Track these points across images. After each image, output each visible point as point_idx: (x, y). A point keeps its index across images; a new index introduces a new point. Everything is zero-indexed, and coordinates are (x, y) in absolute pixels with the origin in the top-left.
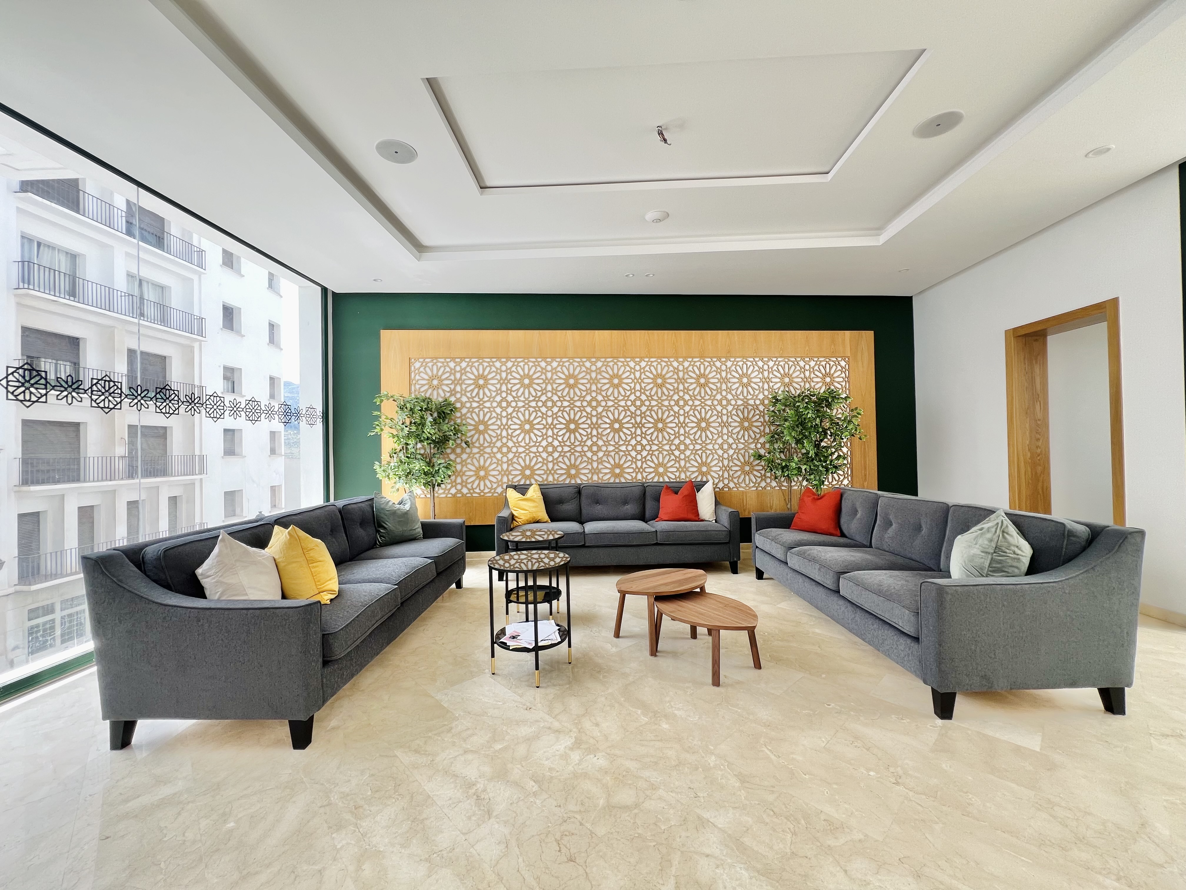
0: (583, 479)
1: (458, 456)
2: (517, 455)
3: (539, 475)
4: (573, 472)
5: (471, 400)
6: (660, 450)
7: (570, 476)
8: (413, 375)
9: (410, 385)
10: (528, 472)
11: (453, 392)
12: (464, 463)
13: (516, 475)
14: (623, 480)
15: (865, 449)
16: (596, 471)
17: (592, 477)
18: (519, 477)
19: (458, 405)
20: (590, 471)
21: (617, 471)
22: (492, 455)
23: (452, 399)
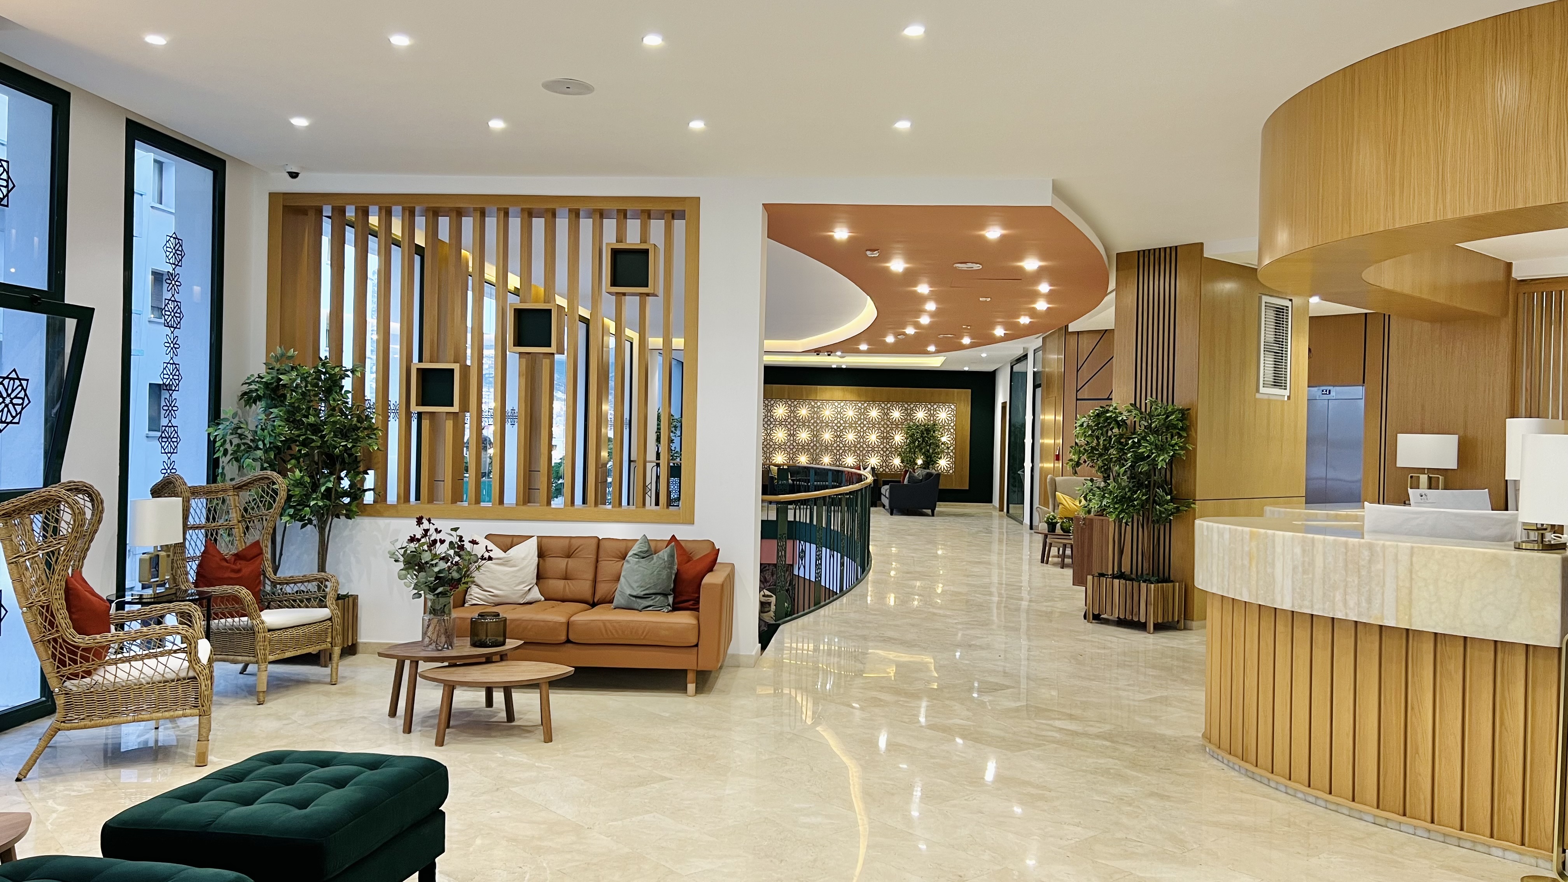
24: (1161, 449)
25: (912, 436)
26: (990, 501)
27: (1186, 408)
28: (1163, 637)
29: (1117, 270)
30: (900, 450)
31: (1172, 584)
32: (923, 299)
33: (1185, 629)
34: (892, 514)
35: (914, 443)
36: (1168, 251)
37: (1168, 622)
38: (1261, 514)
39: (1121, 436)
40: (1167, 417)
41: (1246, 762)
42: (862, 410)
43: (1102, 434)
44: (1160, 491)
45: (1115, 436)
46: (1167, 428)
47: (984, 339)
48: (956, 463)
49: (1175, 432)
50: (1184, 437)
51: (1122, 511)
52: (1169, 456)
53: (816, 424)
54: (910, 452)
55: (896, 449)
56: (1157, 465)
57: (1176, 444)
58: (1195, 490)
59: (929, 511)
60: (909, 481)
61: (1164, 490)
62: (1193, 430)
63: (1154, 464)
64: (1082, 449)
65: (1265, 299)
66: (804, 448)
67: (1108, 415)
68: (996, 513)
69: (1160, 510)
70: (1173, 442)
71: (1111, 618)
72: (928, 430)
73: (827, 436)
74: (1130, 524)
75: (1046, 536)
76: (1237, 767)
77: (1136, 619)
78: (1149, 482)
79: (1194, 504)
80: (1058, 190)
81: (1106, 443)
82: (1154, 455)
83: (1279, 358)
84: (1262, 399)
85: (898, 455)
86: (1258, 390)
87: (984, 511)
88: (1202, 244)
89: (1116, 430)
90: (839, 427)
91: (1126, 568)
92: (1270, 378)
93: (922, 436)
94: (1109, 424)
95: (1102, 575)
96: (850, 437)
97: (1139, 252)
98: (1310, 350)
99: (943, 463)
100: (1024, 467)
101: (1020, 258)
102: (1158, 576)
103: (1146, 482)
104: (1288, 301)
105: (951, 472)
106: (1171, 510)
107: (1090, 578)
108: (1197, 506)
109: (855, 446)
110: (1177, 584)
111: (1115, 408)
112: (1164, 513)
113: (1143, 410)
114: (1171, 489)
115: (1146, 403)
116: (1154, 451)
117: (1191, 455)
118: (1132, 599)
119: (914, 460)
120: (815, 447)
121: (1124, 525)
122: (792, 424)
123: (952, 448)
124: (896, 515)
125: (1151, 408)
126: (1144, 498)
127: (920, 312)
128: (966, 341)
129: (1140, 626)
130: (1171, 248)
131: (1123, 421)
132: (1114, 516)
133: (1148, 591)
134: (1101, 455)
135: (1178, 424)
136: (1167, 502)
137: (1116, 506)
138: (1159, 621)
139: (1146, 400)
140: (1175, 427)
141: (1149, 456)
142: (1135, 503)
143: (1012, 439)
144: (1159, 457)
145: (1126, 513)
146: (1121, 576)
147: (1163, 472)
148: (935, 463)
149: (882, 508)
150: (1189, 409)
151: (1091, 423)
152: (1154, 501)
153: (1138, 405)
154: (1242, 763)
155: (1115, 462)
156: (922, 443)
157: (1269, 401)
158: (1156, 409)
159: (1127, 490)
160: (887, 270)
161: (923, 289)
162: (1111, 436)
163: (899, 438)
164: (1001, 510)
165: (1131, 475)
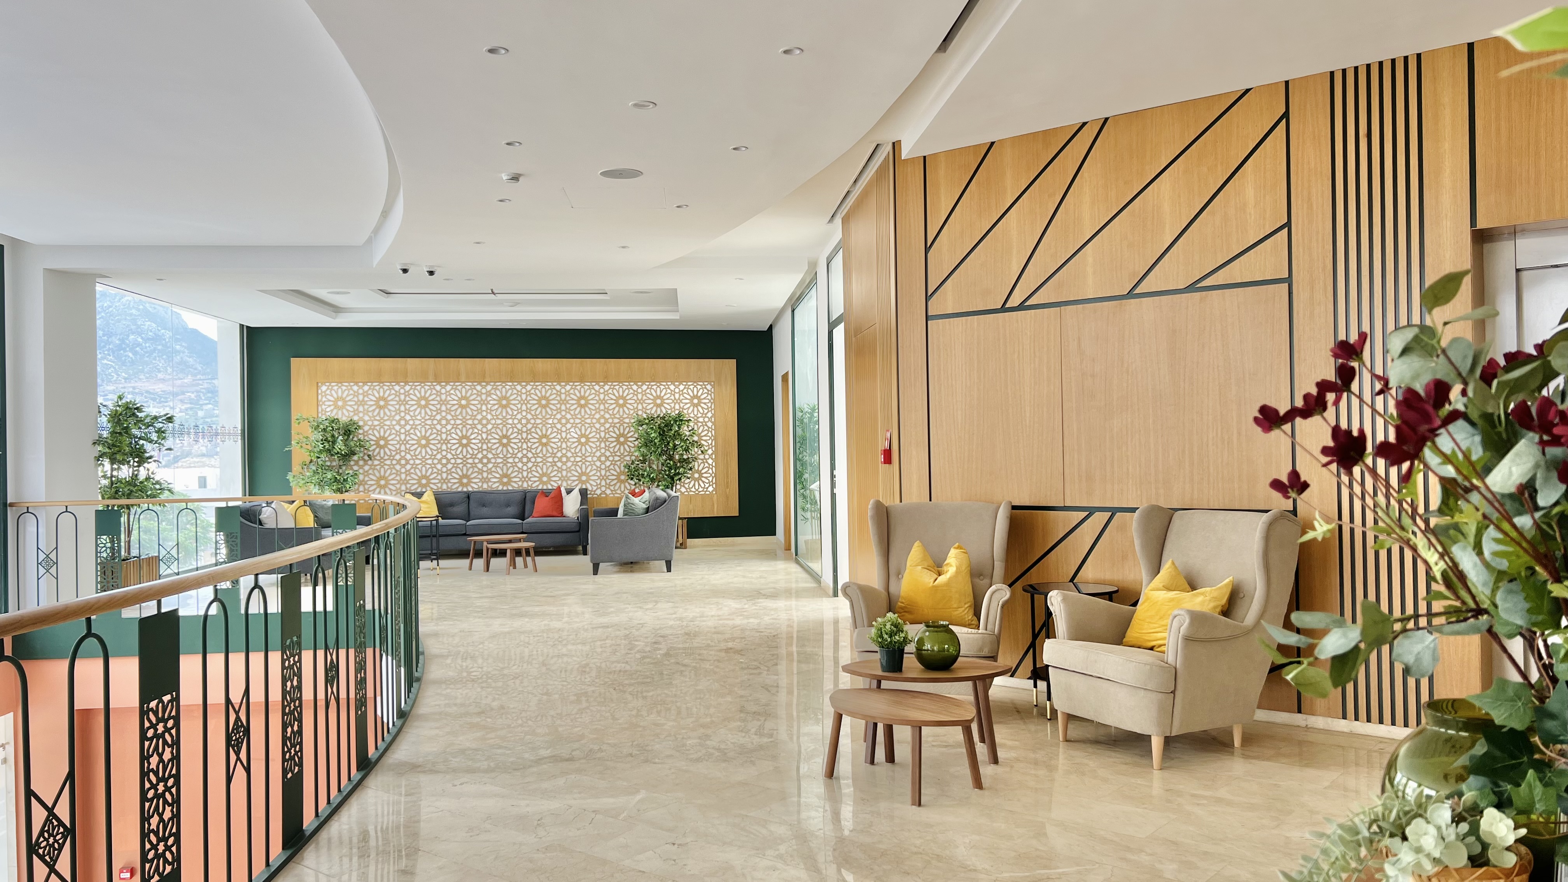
0: (475, 486)
1: (361, 467)
2: (414, 467)
3: (434, 484)
4: (465, 481)
5: (373, 418)
6: (544, 461)
7: (462, 484)
8: (320, 397)
9: (318, 405)
10: (424, 481)
11: (356, 412)
12: (366, 473)
13: (414, 484)
14: (510, 488)
15: (727, 460)
16: (486, 480)
17: (482, 486)
18: (416, 486)
19: (361, 423)
20: (481, 480)
21: (505, 480)
22: (391, 466)
23: (356, 418)
25: (645, 434)
26: (773, 533)
30: (627, 458)
35: (648, 446)
42: (563, 397)
48: (718, 476)
53: (483, 424)
55: (622, 457)
72: (669, 425)
93: (661, 435)
109: (554, 455)
123: (711, 452)
143: (799, 432)
164: (788, 549)
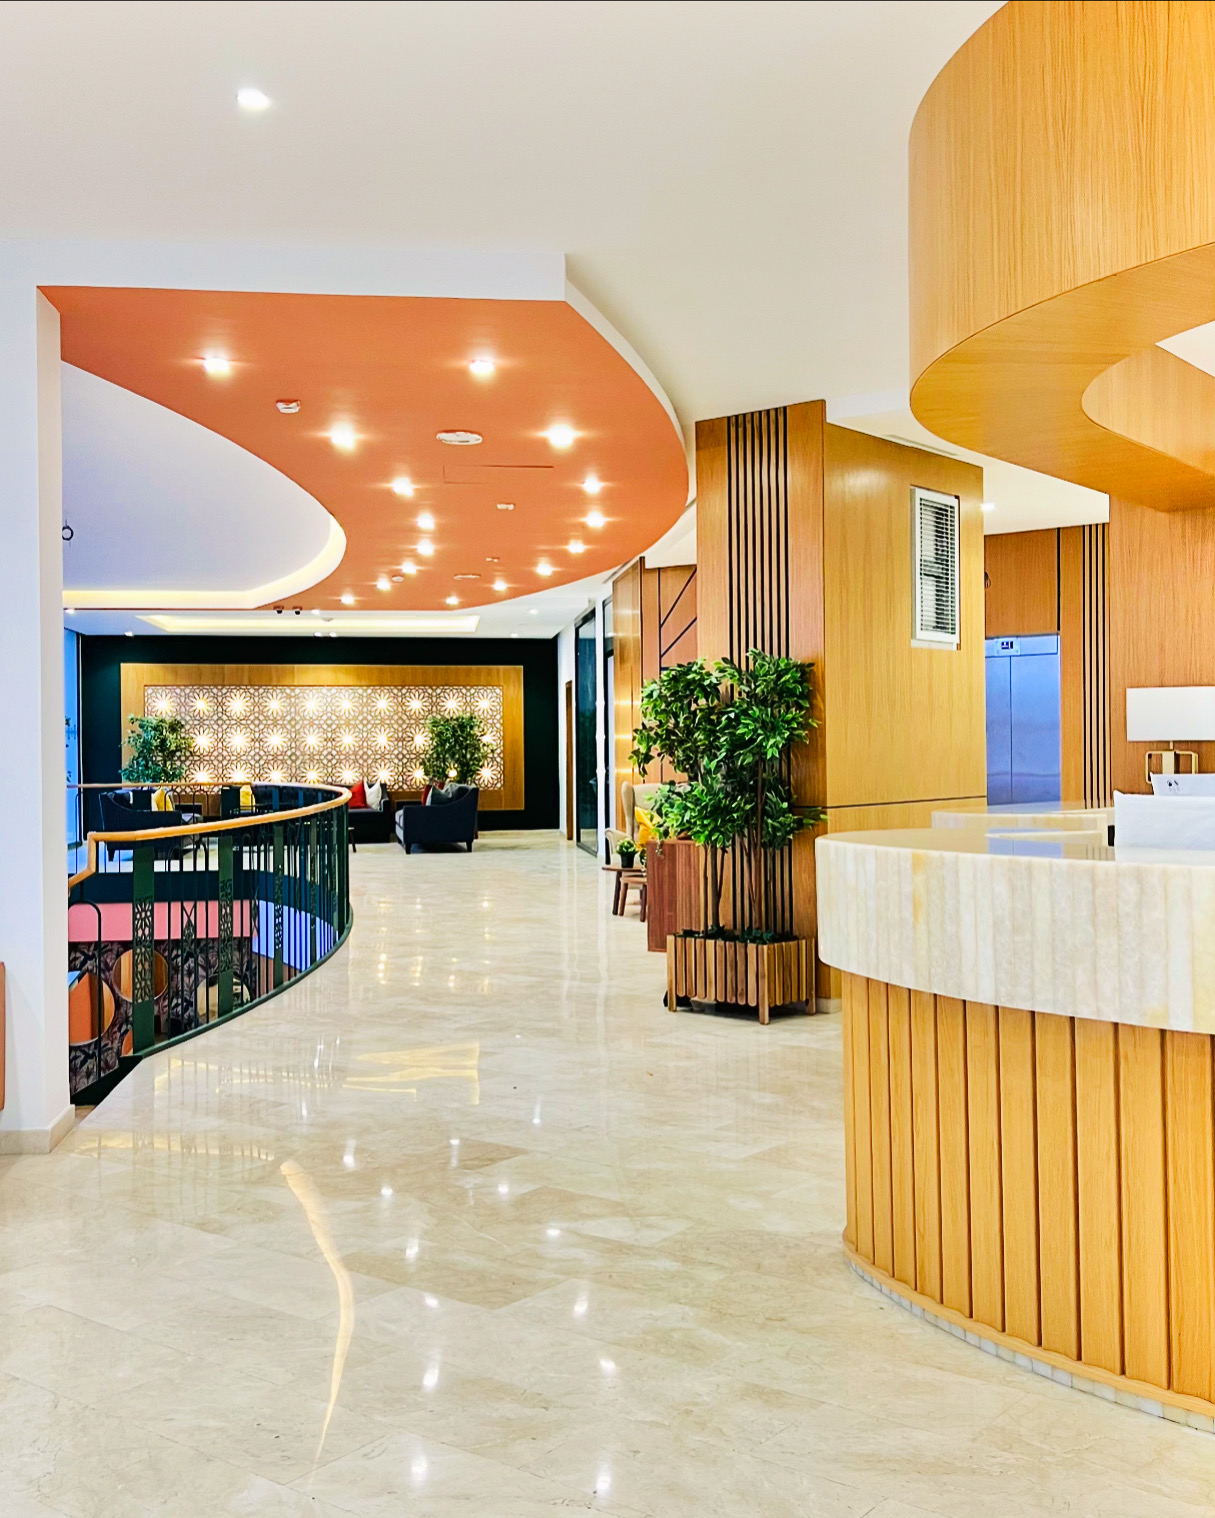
1: (183, 762)
2: (230, 762)
5: (193, 718)
6: (347, 759)
8: (146, 699)
11: (179, 713)
12: (187, 768)
15: (514, 759)
16: (295, 775)
19: (184, 722)
20: (290, 775)
23: (179, 718)
24: (771, 728)
25: (439, 734)
26: (556, 825)
27: (807, 663)
28: (784, 1030)
29: (698, 448)
30: (423, 756)
31: (796, 942)
32: (410, 509)
33: (819, 1012)
34: (408, 852)
35: (443, 745)
36: (772, 414)
37: (791, 1003)
38: (926, 824)
39: (711, 710)
40: (779, 677)
41: (923, 1293)
42: (365, 700)
43: (681, 708)
44: (772, 796)
45: (701, 710)
46: (781, 696)
47: (526, 585)
48: (506, 773)
49: (791, 700)
50: (807, 709)
51: (715, 829)
52: (783, 738)
53: (292, 724)
54: (438, 759)
55: (418, 755)
56: (766, 754)
57: (794, 719)
58: (825, 793)
59: (464, 845)
60: (432, 801)
61: (778, 794)
62: (819, 697)
63: (760, 752)
64: (652, 734)
65: (920, 493)
66: (276, 759)
67: (689, 677)
68: (564, 842)
69: (773, 826)
70: (790, 716)
71: (706, 1001)
72: (462, 726)
73: (313, 740)
74: (729, 849)
75: (619, 874)
76: (906, 1303)
77: (742, 1002)
78: (756, 782)
79: (825, 813)
80: (574, 274)
81: (688, 722)
82: (761, 738)
83: (943, 582)
84: (922, 649)
85: (421, 764)
86: (913, 635)
87: (548, 840)
88: (823, 402)
89: (702, 702)
90: (329, 726)
91: (726, 920)
92: (930, 616)
93: (453, 735)
94: (692, 692)
95: (689, 933)
96: (348, 740)
97: (729, 418)
98: (986, 575)
99: (487, 775)
100: (595, 775)
101: (541, 422)
102: (775, 931)
103: (752, 783)
104: (953, 498)
105: (499, 785)
106: (789, 825)
107: (670, 939)
108: (830, 816)
109: (355, 753)
110: (804, 942)
111: (702, 668)
112: (779, 830)
113: (744, 668)
114: (788, 792)
115: (747, 658)
116: (760, 731)
117: (817, 735)
118: (734, 968)
119: (444, 770)
120: (292, 757)
121: (719, 852)
122: (256, 722)
123: (499, 751)
124: (414, 852)
125: (755, 664)
126: (748, 807)
127: (413, 533)
128: (500, 586)
129: (749, 1013)
130: (776, 409)
131: (714, 687)
132: (702, 838)
133: (758, 956)
134: (681, 742)
135: (795, 688)
136: (783, 812)
137: (705, 822)
138: (778, 1003)
139: (747, 651)
140: (791, 692)
141: (751, 740)
142: (735, 815)
143: (581, 734)
144: (768, 740)
145: (722, 833)
146: (718, 933)
147: (776, 765)
148: (475, 772)
149: (397, 844)
150: (811, 665)
151: (665, 692)
152: (765, 813)
153: (736, 662)
154: (916, 1296)
155: (703, 752)
156: (455, 746)
157: (931, 652)
158: (762, 666)
159: (721, 796)
160: (325, 447)
161: (403, 486)
162: (695, 712)
163: (422, 740)
164: (570, 838)
165: (727, 772)
